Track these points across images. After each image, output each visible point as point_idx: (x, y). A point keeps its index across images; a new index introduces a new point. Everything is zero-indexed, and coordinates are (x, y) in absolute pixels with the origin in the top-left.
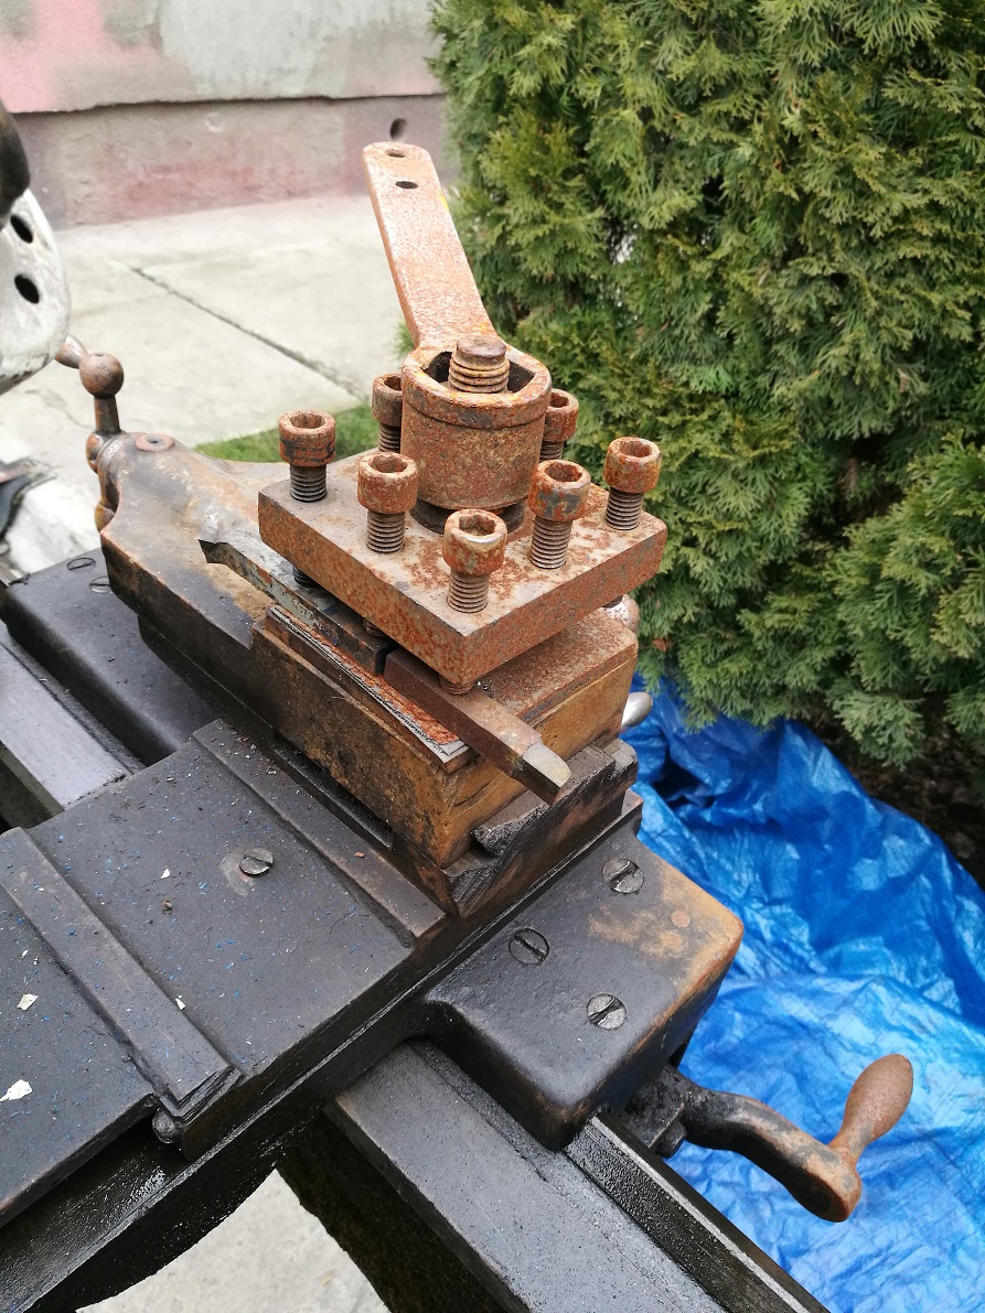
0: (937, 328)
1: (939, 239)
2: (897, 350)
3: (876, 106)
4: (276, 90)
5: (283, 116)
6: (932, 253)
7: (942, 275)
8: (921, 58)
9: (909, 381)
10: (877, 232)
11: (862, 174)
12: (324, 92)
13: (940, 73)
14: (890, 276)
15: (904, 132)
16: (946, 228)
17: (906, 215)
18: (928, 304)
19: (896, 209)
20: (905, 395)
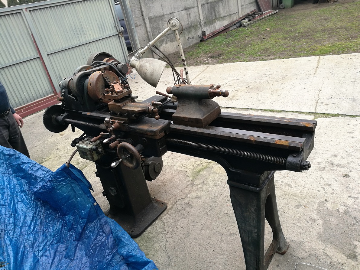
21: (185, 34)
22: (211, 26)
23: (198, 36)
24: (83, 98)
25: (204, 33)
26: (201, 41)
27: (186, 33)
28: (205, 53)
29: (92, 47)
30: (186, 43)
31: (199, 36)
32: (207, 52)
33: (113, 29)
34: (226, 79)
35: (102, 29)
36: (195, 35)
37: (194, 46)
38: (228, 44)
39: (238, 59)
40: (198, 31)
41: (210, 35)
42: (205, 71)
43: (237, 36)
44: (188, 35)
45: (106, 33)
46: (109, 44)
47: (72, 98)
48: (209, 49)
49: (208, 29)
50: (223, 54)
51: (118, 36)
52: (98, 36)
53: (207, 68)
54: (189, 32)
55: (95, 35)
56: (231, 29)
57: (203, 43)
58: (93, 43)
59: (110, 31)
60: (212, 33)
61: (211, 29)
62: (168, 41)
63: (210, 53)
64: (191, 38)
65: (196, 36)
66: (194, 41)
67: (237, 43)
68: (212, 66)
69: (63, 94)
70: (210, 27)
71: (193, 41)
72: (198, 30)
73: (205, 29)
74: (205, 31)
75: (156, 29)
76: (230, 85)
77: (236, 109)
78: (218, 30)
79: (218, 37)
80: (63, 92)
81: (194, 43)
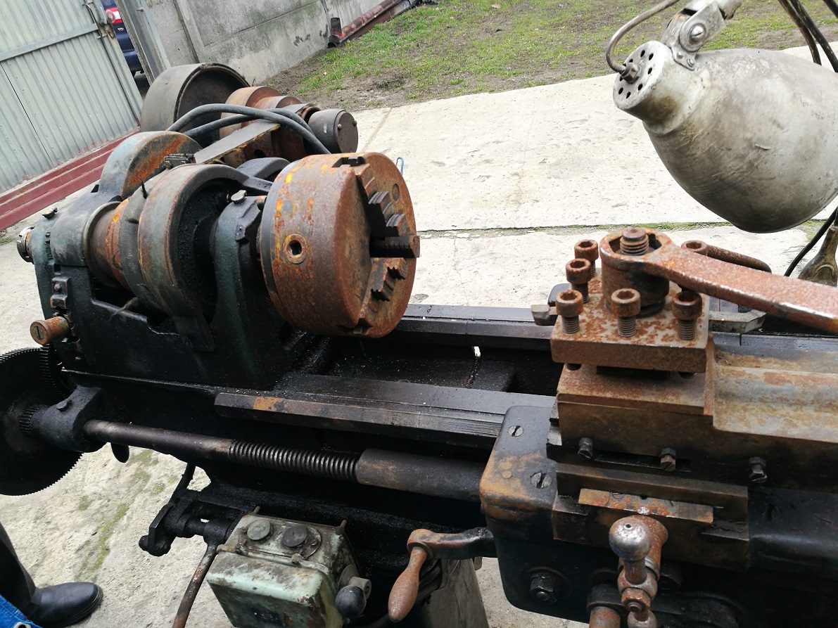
21: (288, 28)
22: (347, 4)
23: (321, 32)
24: (209, 319)
25: (335, 23)
26: (331, 45)
27: (290, 24)
28: (355, 77)
29: (18, 74)
30: (292, 54)
31: (322, 34)
32: (359, 73)
33: (78, 15)
34: (463, 144)
35: (42, 15)
36: (312, 30)
37: (315, 59)
38: (406, 49)
39: (458, 87)
40: (319, 19)
41: (352, 30)
42: (385, 125)
43: (422, 28)
44: (295, 30)
45: (56, 27)
46: (73, 64)
47: (128, 319)
48: (361, 64)
49: (342, 12)
50: (409, 76)
51: (96, 36)
52: (31, 39)
53: (387, 116)
54: (297, 22)
55: (22, 34)
56: (398, 10)
57: (338, 51)
58: (17, 59)
59: (70, 19)
60: (354, 22)
61: (349, 12)
62: (244, 49)
63: (368, 75)
64: (304, 37)
65: (314, 34)
66: (312, 46)
67: (432, 45)
68: (397, 109)
69: (64, 298)
70: (345, 7)
71: (308, 47)
72: (317, 16)
73: (336, 11)
74: (338, 19)
75: (207, 13)
76: (488, 161)
77: (552, 231)
78: (368, 15)
79: (372, 33)
80: (60, 291)
81: (313, 52)
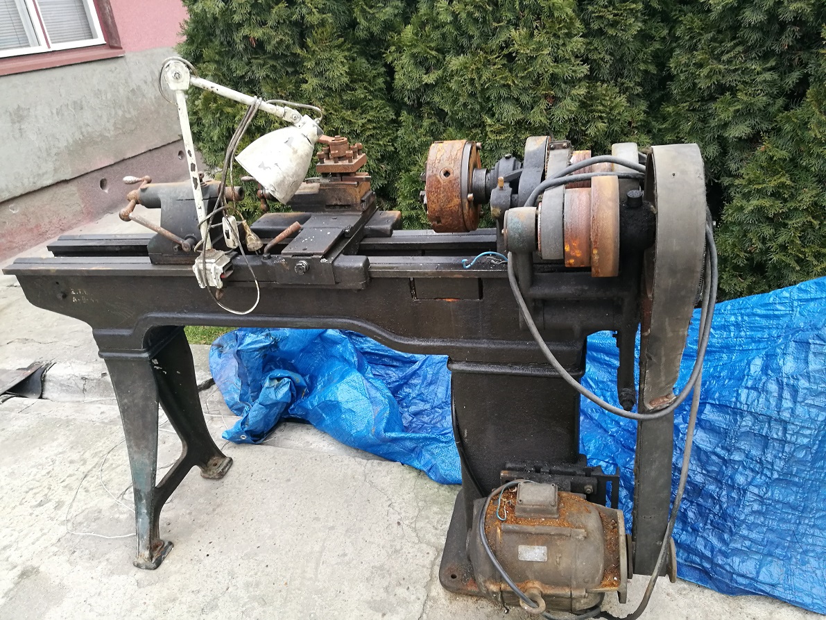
0: (385, 150)
1: (374, 128)
2: (378, 160)
3: (342, 102)
4: (39, 185)
5: (46, 196)
6: (374, 132)
7: (380, 137)
8: (348, 88)
9: (384, 167)
10: (358, 131)
11: (348, 119)
12: (63, 178)
13: (354, 90)
14: (367, 142)
15: (353, 106)
16: (374, 125)
17: (363, 125)
18: (380, 145)
19: (361, 124)
20: (386, 171)
